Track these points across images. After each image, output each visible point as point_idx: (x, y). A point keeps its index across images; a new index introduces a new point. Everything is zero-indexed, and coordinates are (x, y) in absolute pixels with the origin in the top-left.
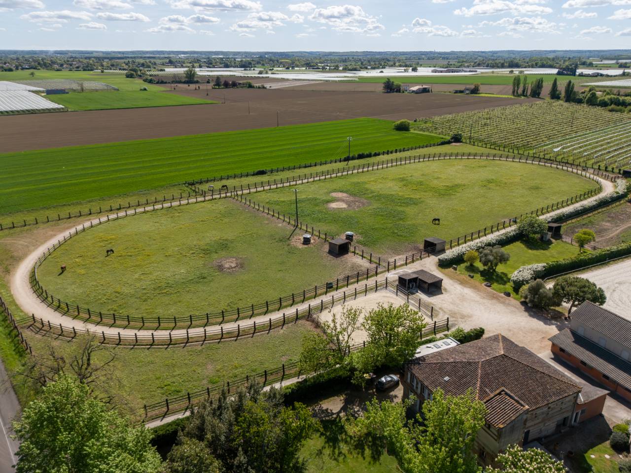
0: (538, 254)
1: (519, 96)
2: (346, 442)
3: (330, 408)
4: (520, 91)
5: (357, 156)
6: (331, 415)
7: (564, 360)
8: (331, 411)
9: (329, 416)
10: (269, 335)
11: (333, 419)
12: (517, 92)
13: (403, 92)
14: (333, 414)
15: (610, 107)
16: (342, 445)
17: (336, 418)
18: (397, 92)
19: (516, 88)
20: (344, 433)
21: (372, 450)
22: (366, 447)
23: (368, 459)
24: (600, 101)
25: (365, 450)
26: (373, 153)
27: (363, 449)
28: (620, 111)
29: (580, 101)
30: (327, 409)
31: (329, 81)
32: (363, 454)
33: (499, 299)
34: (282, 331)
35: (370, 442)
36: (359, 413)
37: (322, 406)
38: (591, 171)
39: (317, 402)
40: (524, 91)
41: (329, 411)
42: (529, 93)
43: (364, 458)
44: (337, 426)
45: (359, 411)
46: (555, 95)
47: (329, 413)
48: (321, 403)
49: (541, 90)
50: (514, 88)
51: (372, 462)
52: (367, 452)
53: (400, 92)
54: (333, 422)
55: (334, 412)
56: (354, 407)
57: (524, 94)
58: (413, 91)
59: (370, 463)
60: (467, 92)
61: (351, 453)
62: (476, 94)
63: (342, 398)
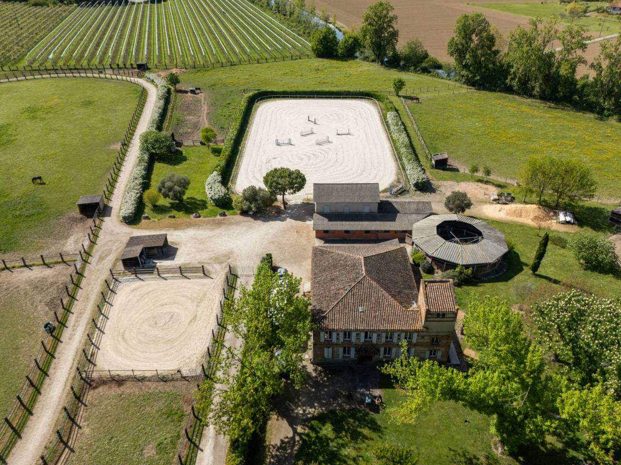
0: (186, 166)
2: (343, 446)
3: (282, 436)
6: (294, 442)
7: (331, 239)
8: (287, 437)
9: (294, 445)
10: (77, 450)
11: (301, 442)
14: (293, 438)
15: (31, 2)
16: (345, 452)
17: (301, 438)
20: (330, 441)
21: (365, 426)
22: (359, 430)
23: (374, 435)
25: (361, 432)
27: (360, 433)
30: (281, 440)
32: (365, 438)
33: (223, 223)
34: (87, 431)
35: (355, 422)
36: (307, 412)
37: (273, 443)
38: (110, 71)
39: (265, 447)
41: (286, 440)
43: (372, 439)
44: (314, 443)
45: (304, 411)
47: (288, 442)
48: (267, 443)
51: (380, 434)
52: (366, 431)
54: (305, 445)
55: (291, 435)
56: (296, 411)
59: (380, 437)
61: (359, 448)
63: (276, 417)
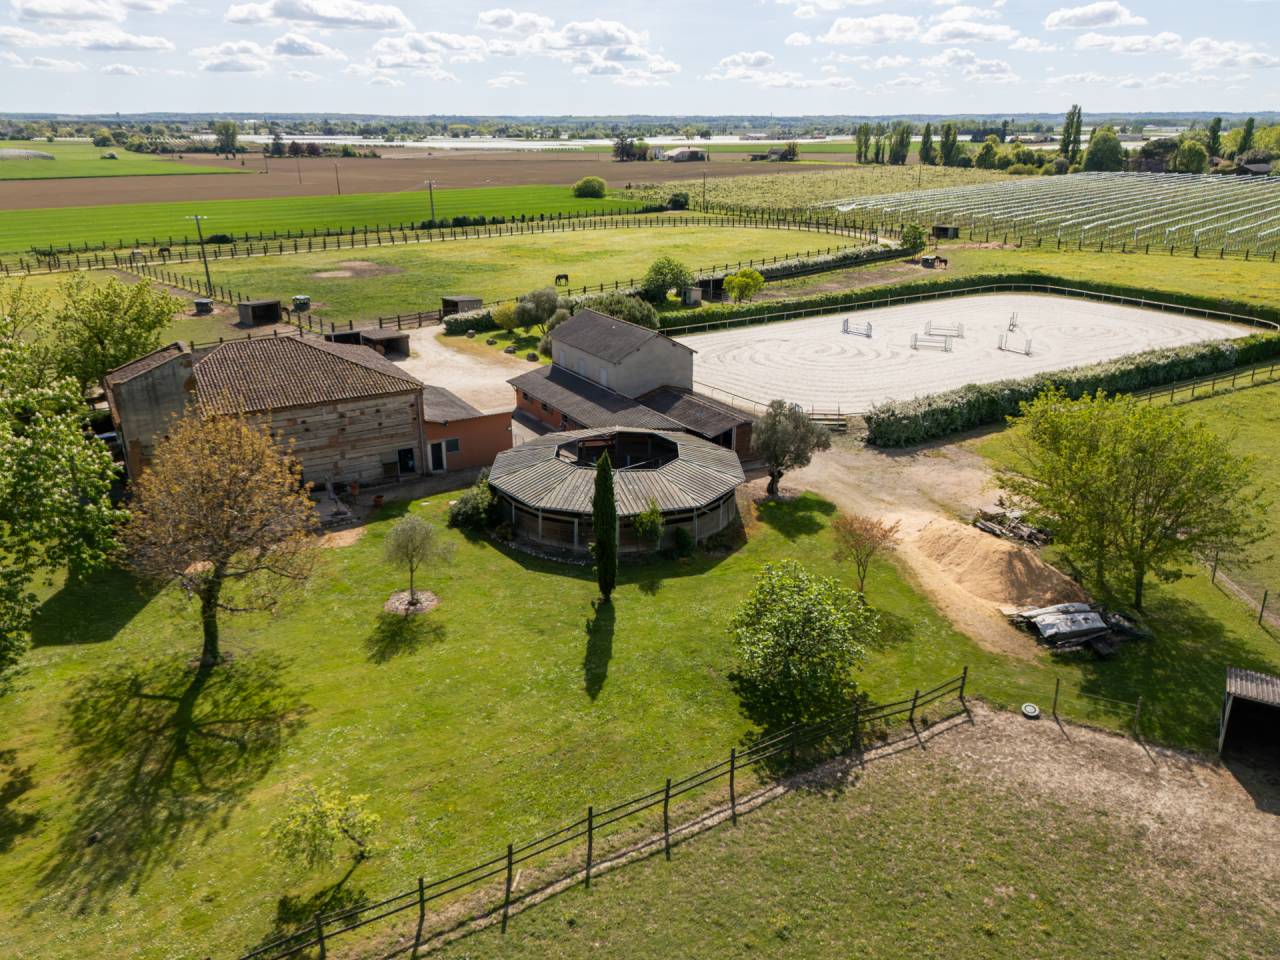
1: (868, 162)
4: (871, 154)
5: (451, 221)
12: (866, 157)
13: (652, 159)
15: (1011, 168)
18: (639, 159)
19: (863, 149)
24: (1000, 159)
26: (488, 218)
28: (1030, 173)
29: (966, 164)
31: (523, 150)
40: (877, 154)
42: (887, 157)
46: (927, 156)
49: (907, 151)
50: (860, 149)
53: (645, 159)
57: (878, 160)
58: (671, 158)
60: (774, 157)
62: (791, 160)
